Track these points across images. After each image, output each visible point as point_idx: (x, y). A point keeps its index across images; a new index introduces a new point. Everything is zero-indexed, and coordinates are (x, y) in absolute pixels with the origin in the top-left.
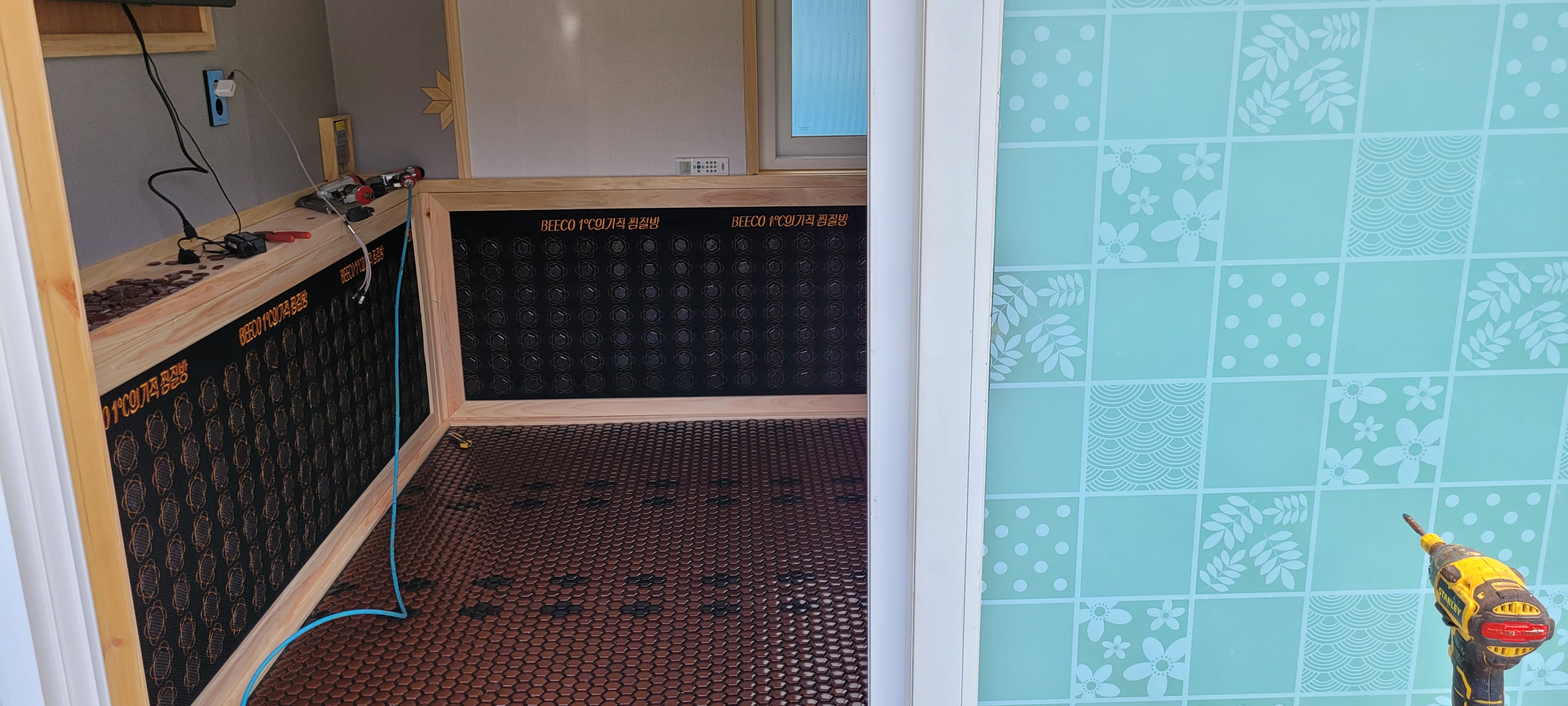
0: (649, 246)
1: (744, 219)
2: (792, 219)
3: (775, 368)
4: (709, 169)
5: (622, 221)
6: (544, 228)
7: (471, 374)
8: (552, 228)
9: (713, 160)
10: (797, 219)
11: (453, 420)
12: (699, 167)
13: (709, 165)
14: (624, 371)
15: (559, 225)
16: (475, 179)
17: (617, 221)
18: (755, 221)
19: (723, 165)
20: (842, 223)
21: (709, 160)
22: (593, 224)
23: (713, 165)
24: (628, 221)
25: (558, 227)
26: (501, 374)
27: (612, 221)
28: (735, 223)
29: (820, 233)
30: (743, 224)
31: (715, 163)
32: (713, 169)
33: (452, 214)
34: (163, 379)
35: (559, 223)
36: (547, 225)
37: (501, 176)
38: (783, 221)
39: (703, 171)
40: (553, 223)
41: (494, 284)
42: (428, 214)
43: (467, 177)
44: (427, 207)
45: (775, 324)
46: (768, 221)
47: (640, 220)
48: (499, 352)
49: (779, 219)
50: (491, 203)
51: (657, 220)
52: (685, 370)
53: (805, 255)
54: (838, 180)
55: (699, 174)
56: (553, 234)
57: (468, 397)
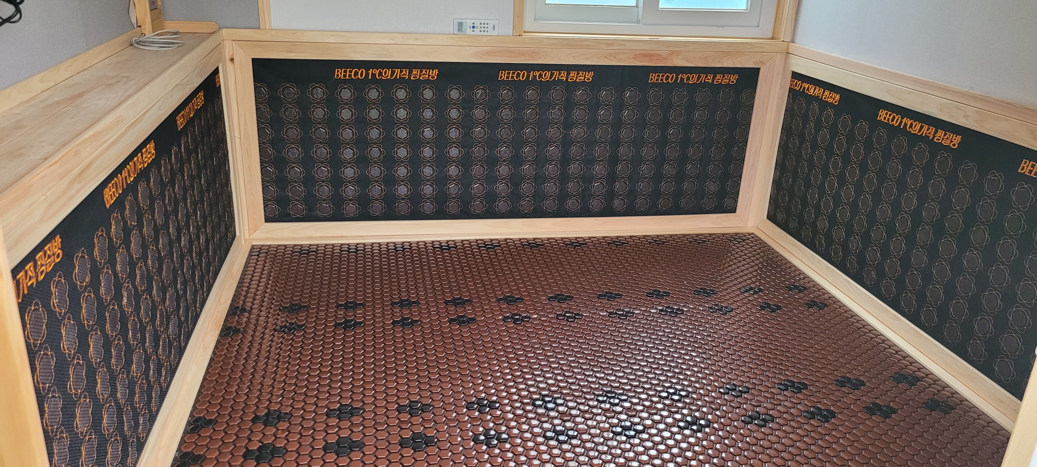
0: (428, 94)
1: (509, 73)
2: (548, 74)
3: (527, 197)
4: (482, 29)
5: (405, 72)
6: (338, 75)
7: (269, 200)
8: (345, 76)
9: (486, 22)
10: (552, 75)
11: (253, 239)
12: (474, 27)
13: (482, 26)
14: (403, 199)
15: (350, 74)
16: (275, 30)
17: (401, 72)
18: (518, 75)
20: (589, 79)
21: (483, 22)
22: (380, 73)
23: (486, 26)
24: (411, 72)
25: (350, 76)
26: (297, 200)
27: (397, 71)
28: (501, 77)
29: (571, 87)
30: (508, 77)
31: (487, 24)
32: (485, 29)
33: (254, 60)
34: (39, 263)
35: (350, 72)
36: (340, 74)
38: (541, 76)
40: (345, 72)
41: (291, 123)
42: (232, 60)
43: (268, 28)
44: (231, 53)
45: (529, 161)
46: (528, 76)
47: (421, 72)
48: (296, 182)
49: (538, 74)
50: (290, 52)
51: (436, 72)
52: (454, 198)
53: (557, 105)
54: (588, 43)
55: (473, 33)
56: (345, 81)
57: (267, 220)
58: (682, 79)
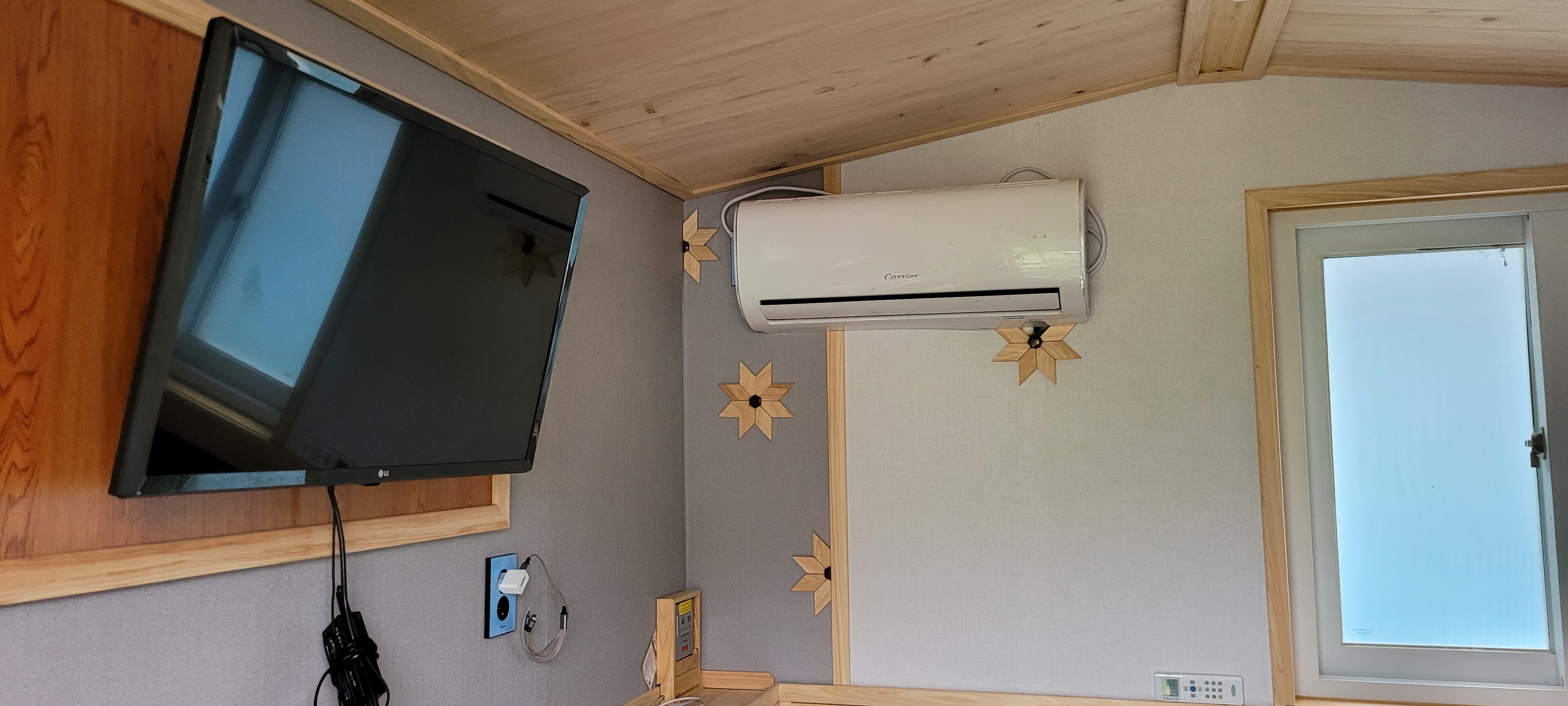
4: (1211, 693)
9: (1217, 679)
12: (1193, 689)
13: (1210, 686)
16: (854, 686)
19: (1233, 689)
21: (1210, 679)
23: (1217, 687)
31: (1220, 684)
32: (1217, 694)
37: (890, 683)
39: (1200, 697)
43: (844, 683)
55: (1193, 700)
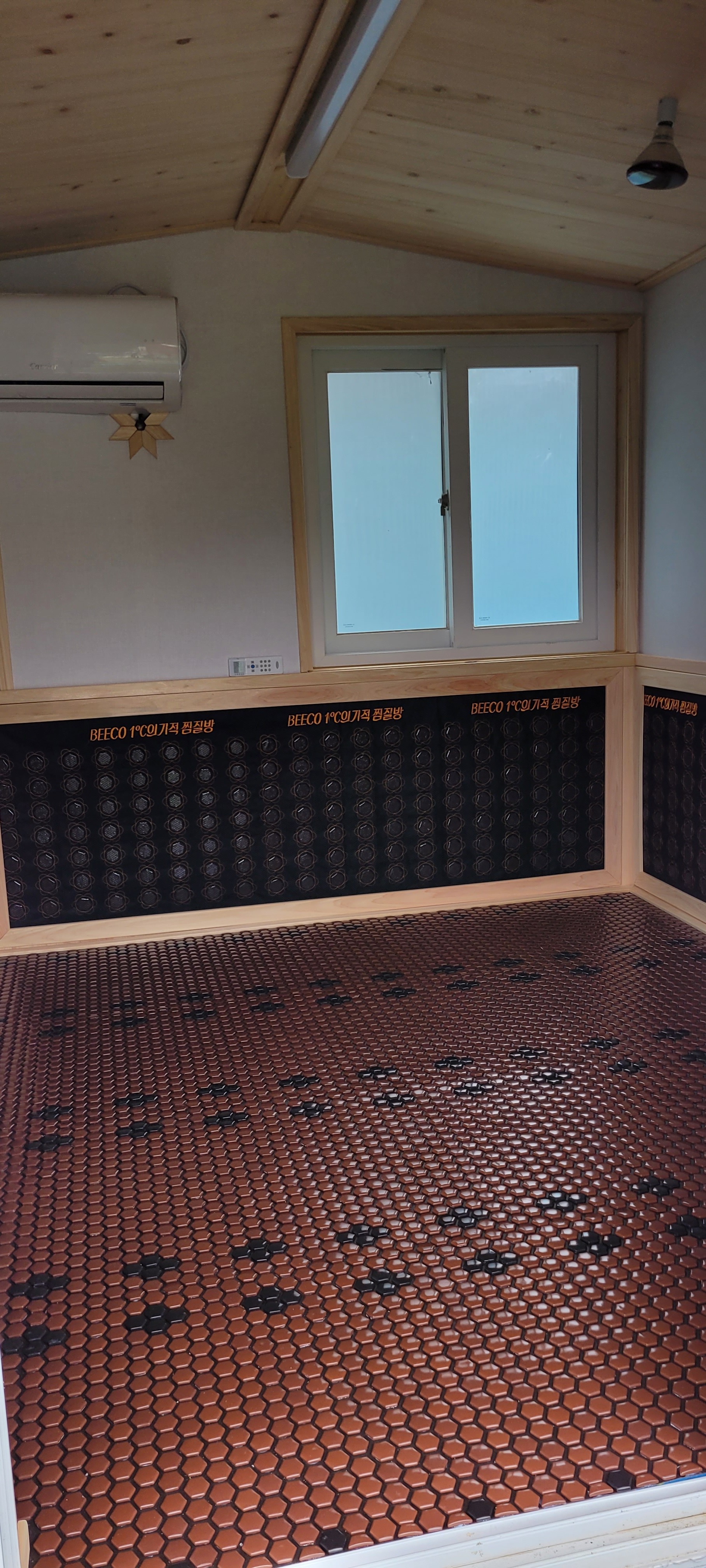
0: (204, 750)
1: (300, 717)
2: (348, 715)
3: (337, 868)
4: (264, 668)
5: (175, 726)
6: (94, 737)
7: (15, 899)
8: (102, 737)
9: (267, 659)
10: (352, 715)
12: (253, 666)
13: (263, 664)
14: (181, 884)
15: (109, 734)
17: (170, 726)
18: (312, 719)
19: (277, 663)
20: (397, 717)
22: (145, 731)
23: (267, 663)
24: (181, 726)
25: (108, 736)
26: (50, 896)
27: (165, 726)
28: (291, 722)
29: (377, 727)
30: (299, 722)
32: (267, 668)
35: (109, 731)
36: (96, 735)
38: (339, 717)
39: (257, 671)
40: (103, 732)
41: (40, 800)
43: (8, 688)
45: (335, 823)
46: (324, 719)
47: (194, 724)
48: (47, 873)
49: (335, 715)
50: (37, 714)
51: (211, 723)
52: (245, 877)
53: (362, 750)
54: (391, 673)
55: (254, 674)
56: (102, 743)
57: (13, 925)
58: (512, 707)
